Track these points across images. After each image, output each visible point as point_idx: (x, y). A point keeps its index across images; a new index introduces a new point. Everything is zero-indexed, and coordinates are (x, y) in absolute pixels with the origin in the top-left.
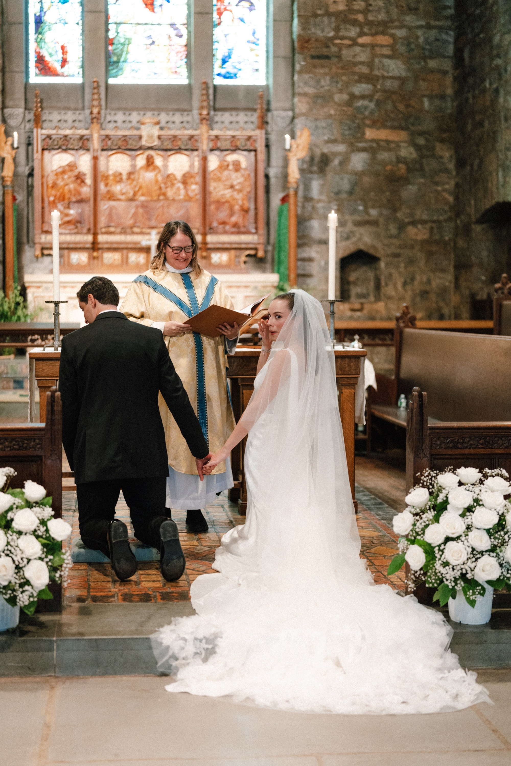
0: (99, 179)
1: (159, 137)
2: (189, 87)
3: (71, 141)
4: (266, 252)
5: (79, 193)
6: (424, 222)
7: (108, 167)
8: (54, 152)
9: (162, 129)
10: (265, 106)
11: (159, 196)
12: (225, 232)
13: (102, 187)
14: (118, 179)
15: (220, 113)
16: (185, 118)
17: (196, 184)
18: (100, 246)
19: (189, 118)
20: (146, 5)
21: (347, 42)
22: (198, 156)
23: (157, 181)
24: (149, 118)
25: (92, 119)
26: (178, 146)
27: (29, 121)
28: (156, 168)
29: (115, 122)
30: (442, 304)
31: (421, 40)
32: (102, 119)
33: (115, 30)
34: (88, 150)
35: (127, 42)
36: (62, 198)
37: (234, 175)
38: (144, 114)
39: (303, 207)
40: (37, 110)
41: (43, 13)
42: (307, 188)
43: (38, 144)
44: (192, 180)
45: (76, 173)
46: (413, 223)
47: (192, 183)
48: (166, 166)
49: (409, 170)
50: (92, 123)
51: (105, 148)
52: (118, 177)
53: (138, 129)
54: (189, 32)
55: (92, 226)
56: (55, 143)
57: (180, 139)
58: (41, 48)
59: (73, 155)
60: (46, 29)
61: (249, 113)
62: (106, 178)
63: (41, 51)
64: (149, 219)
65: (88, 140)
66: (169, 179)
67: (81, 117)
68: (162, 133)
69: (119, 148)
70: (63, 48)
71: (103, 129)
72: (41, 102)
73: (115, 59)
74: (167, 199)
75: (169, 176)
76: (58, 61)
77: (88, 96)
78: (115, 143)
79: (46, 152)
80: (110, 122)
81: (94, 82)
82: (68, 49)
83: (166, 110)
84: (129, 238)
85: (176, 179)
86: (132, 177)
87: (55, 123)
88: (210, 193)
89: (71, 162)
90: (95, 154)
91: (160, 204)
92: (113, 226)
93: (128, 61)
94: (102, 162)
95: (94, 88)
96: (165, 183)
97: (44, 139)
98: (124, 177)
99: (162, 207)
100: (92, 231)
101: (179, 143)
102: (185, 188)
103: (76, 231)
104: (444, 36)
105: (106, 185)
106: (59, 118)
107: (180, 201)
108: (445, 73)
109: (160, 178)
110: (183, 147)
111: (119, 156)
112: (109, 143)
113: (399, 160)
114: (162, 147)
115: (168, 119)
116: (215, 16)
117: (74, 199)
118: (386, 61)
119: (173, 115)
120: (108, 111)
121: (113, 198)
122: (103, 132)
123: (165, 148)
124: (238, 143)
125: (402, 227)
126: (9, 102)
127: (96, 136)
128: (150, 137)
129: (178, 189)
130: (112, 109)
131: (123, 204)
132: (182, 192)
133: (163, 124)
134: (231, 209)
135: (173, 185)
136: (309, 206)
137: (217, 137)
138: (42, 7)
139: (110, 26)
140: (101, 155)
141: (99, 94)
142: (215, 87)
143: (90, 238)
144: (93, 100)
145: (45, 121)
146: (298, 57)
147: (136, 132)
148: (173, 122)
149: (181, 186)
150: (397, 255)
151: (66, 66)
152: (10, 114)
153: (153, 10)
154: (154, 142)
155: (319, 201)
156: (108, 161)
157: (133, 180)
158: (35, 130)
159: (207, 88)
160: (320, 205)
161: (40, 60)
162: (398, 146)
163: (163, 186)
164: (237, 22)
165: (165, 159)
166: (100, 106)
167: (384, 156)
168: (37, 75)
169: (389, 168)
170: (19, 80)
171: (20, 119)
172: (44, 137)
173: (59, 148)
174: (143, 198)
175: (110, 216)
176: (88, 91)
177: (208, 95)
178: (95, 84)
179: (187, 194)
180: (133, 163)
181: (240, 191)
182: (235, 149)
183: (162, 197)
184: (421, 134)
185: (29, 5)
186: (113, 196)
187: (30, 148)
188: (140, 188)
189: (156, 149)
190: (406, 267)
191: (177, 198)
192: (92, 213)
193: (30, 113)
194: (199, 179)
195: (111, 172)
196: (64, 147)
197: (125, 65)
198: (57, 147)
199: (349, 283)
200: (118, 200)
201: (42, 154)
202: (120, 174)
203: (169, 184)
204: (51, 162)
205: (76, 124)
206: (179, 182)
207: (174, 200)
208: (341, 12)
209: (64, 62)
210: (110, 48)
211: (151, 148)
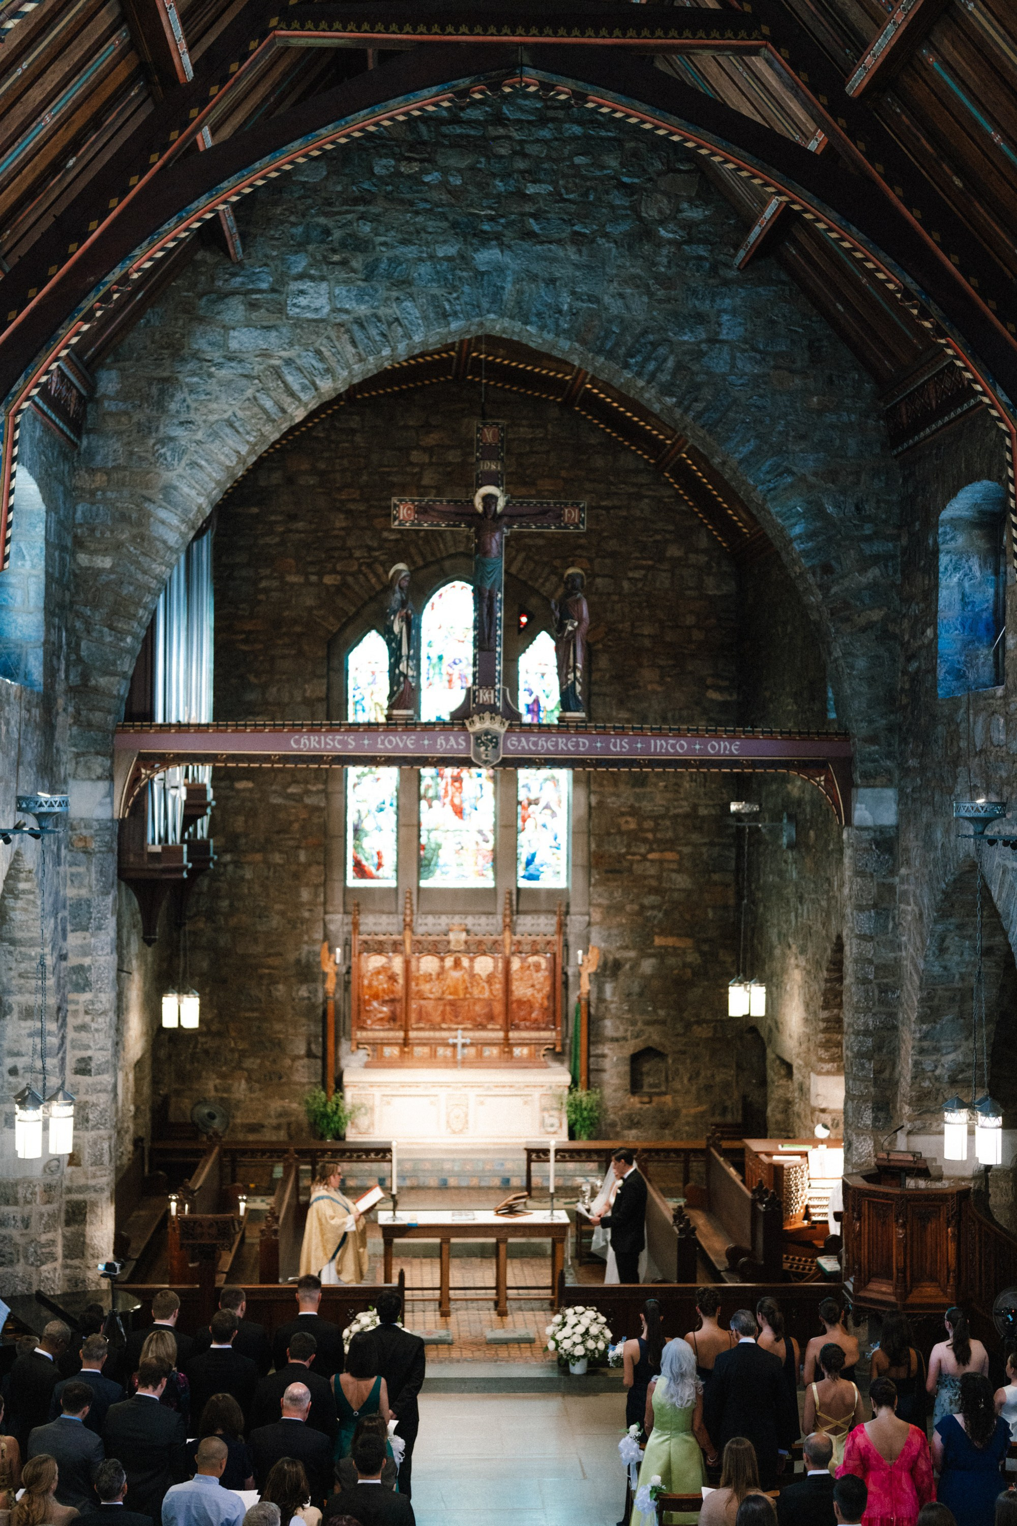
0: (411, 979)
2: (495, 890)
3: (386, 945)
4: (563, 1046)
5: (393, 992)
6: (707, 1022)
7: (419, 967)
8: (370, 955)
9: (468, 933)
10: (563, 909)
11: (465, 994)
12: (527, 1029)
13: (413, 986)
15: (522, 917)
16: (491, 923)
17: (500, 983)
18: (411, 1041)
19: (494, 921)
20: (456, 813)
21: (638, 857)
22: (501, 958)
23: (464, 981)
24: (457, 922)
25: (405, 924)
26: (483, 949)
27: (347, 924)
28: (462, 968)
29: (426, 925)
30: (725, 1097)
31: (705, 857)
32: (414, 925)
33: (427, 836)
34: (401, 953)
35: (438, 846)
36: (376, 997)
37: (535, 975)
38: (453, 919)
39: (597, 1008)
40: (354, 913)
41: (360, 822)
42: (601, 990)
43: (356, 947)
44: (496, 980)
45: (389, 973)
46: (699, 1023)
47: (496, 983)
48: (472, 967)
49: (694, 974)
50: (405, 928)
51: (416, 951)
52: (428, 978)
53: (447, 933)
54: (496, 839)
55: (403, 1023)
56: (371, 947)
57: (485, 943)
58: (358, 853)
59: (387, 958)
60: (363, 835)
61: (550, 916)
62: (418, 977)
63: (358, 855)
64: (456, 1017)
65: (400, 944)
66: (475, 978)
67: (395, 922)
68: (469, 937)
69: (429, 951)
70: (378, 853)
71: (415, 934)
72: (358, 905)
73: (426, 862)
74: (473, 997)
75: (474, 976)
76: (374, 865)
77: (401, 902)
78: (425, 947)
79: (363, 955)
80: (421, 925)
81: (407, 885)
82: (383, 854)
83: (473, 914)
84: (438, 1034)
85: (481, 979)
86: (441, 976)
87: (371, 927)
88: (513, 992)
89: (385, 964)
90: (408, 957)
91: (466, 1002)
92: (423, 1023)
93: (439, 864)
94: (413, 963)
96: (471, 983)
97: (361, 944)
98: (434, 977)
99: (469, 1005)
100: (404, 1027)
101: (484, 947)
102: (490, 987)
103: (389, 1027)
104: (727, 853)
105: (417, 984)
106: (374, 922)
107: (485, 999)
108: (727, 885)
109: (466, 978)
110: (487, 950)
111: (430, 958)
112: (420, 946)
113: (685, 965)
114: (469, 950)
115: (476, 921)
116: (520, 823)
117: (387, 998)
118: (674, 875)
119: (479, 918)
120: (420, 915)
121: (423, 997)
122: (415, 937)
123: (471, 951)
124: (539, 947)
125: (688, 1026)
126: (329, 909)
127: (408, 941)
128: (458, 942)
129: (483, 988)
130: (424, 913)
131: (432, 1002)
132: (487, 989)
133: (470, 928)
134: (531, 1007)
135: (478, 984)
136: (602, 1007)
137: (519, 942)
138: (360, 818)
139: (422, 833)
140: (412, 958)
141: (411, 900)
142: (518, 890)
143: (401, 1034)
144: (405, 903)
145: (362, 925)
146: (594, 872)
147: (445, 936)
148: (479, 925)
149: (486, 986)
150: (683, 1053)
151: (381, 870)
152: (330, 920)
153: (462, 818)
154: (461, 946)
155: (612, 1002)
156: (419, 963)
157: (442, 980)
158: (353, 936)
159: (510, 893)
160: (613, 1006)
161: (358, 865)
162: (685, 953)
163: (469, 985)
164: (539, 828)
165: (472, 960)
166: (412, 913)
167: (671, 961)
168: (354, 879)
169: (676, 972)
170: (338, 887)
171: (339, 923)
172: (362, 941)
173: (375, 951)
174: (450, 997)
175: (420, 1013)
176: (401, 895)
177: (511, 900)
178: (408, 888)
179: (491, 993)
180: (442, 964)
181: (539, 991)
182: (535, 953)
183: (468, 996)
184: (705, 941)
185: (348, 817)
186: (424, 995)
188: (449, 987)
189: (465, 953)
190: (691, 1063)
191: (482, 996)
192: (403, 1011)
193: (348, 918)
194: (502, 978)
195: (422, 972)
196: (380, 951)
197: (436, 868)
198: (372, 950)
199: (642, 1074)
200: (428, 999)
201: (360, 955)
202: (431, 975)
203: (475, 983)
204: (366, 962)
205: (390, 928)
206: (484, 981)
207: (479, 998)
208: (633, 830)
209: (379, 865)
210: (422, 853)
211: (458, 951)
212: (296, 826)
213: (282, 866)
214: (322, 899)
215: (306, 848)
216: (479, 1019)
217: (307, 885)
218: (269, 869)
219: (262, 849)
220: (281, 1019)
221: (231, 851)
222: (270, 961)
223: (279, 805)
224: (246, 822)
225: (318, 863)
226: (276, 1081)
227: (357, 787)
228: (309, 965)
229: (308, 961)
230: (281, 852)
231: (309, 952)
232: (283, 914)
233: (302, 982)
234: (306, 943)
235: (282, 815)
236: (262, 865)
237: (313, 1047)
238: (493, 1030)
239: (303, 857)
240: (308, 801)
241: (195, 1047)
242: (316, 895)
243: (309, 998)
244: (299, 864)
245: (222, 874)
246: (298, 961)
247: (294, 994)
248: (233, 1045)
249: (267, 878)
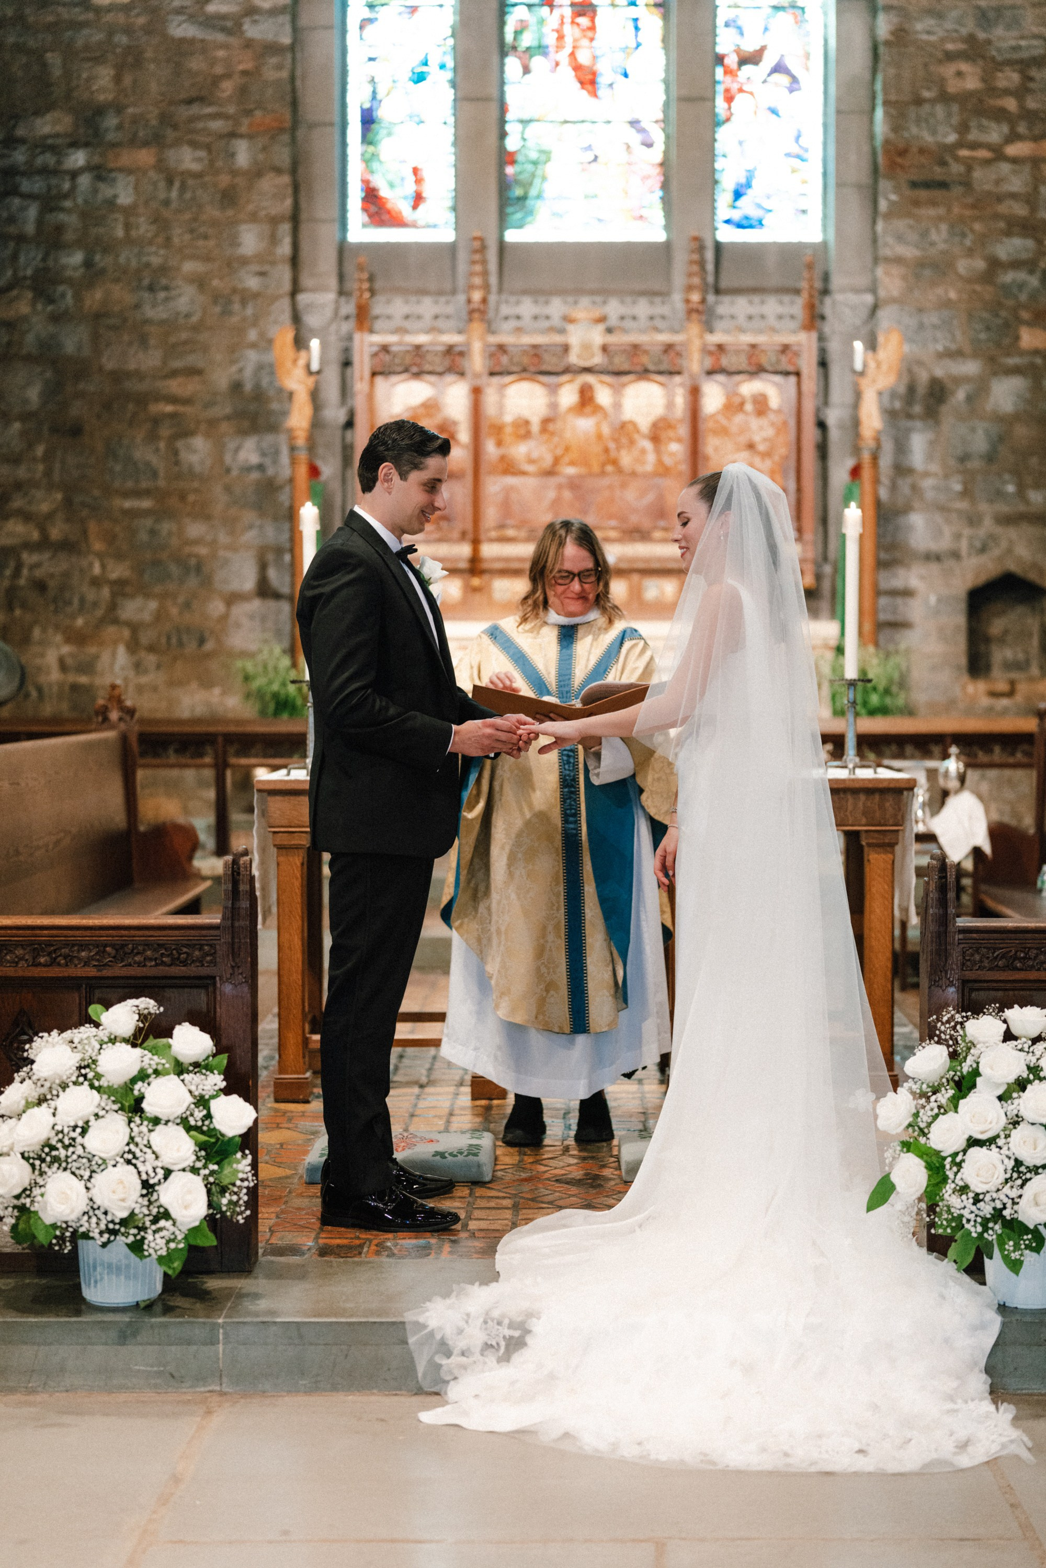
0: (484, 430)
1: (605, 349)
2: (667, 246)
3: (429, 357)
4: (819, 576)
7: (501, 407)
8: (394, 379)
9: (609, 331)
10: (818, 285)
11: (603, 465)
13: (490, 448)
14: (522, 431)
15: (727, 299)
16: (659, 310)
17: (679, 440)
18: (485, 566)
19: (666, 308)
20: (582, 83)
21: (984, 153)
22: (681, 385)
23: (599, 437)
24: (584, 309)
25: (471, 312)
26: (643, 365)
27: (347, 318)
28: (598, 409)
29: (518, 318)
32: (491, 314)
33: (520, 136)
34: (462, 374)
35: (543, 158)
37: (755, 423)
38: (576, 303)
39: (894, 488)
40: (361, 296)
41: (375, 104)
42: (901, 448)
43: (362, 364)
44: (671, 433)
45: (438, 420)
47: (670, 439)
48: (618, 406)
50: (471, 320)
51: (497, 369)
52: (523, 429)
53: (562, 331)
54: (668, 138)
55: (469, 526)
56: (397, 361)
57: (646, 352)
58: (372, 172)
59: (432, 384)
60: (382, 133)
61: (787, 299)
62: (498, 429)
63: (371, 178)
64: (584, 512)
65: (461, 354)
66: (625, 430)
67: (450, 309)
68: (612, 339)
69: (524, 370)
70: (416, 171)
71: (493, 333)
72: (371, 279)
73: (518, 192)
74: (620, 470)
75: (623, 425)
76: (405, 198)
77: (462, 267)
78: (515, 360)
79: (379, 380)
80: (506, 318)
81: (475, 239)
82: (425, 174)
83: (620, 294)
85: (638, 431)
86: (551, 427)
87: (398, 322)
88: (707, 458)
89: (429, 399)
90: (478, 382)
91: (606, 481)
92: (513, 527)
93: (545, 195)
94: (490, 398)
95: (476, 251)
96: (616, 440)
97: (375, 355)
98: (535, 427)
99: (610, 487)
100: (470, 536)
101: (645, 360)
102: (658, 451)
103: (436, 536)
105: (499, 444)
106: (406, 309)
107: (646, 476)
109: (606, 430)
110: (651, 367)
111: (525, 386)
112: (504, 359)
114: (610, 368)
115: (624, 309)
116: (720, 104)
119: (634, 303)
120: (504, 297)
121: (512, 470)
122: (493, 339)
123: (616, 369)
124: (763, 359)
126: (306, 280)
127: (477, 347)
128: (586, 347)
129: (643, 451)
130: (512, 293)
131: (531, 481)
132: (651, 458)
133: (613, 321)
135: (632, 442)
136: (905, 487)
137: (720, 347)
138: (374, 93)
139: (508, 127)
140: (489, 385)
141: (484, 262)
142: (720, 245)
143: (465, 550)
144: (472, 274)
145: (377, 317)
146: (885, 187)
147: (558, 339)
148: (634, 318)
149: (648, 445)
151: (422, 207)
152: (308, 306)
153: (594, 94)
154: (593, 356)
155: (927, 475)
156: (502, 396)
157: (553, 434)
158: (357, 337)
159: (701, 248)
160: (928, 483)
161: (371, 196)
163: (612, 445)
164: (765, 115)
165: (617, 390)
166: (486, 287)
168: (364, 226)
170: (326, 234)
171: (328, 312)
172: (375, 349)
173: (406, 370)
174: (571, 471)
175: (506, 506)
176: (463, 256)
177: (702, 263)
178: (477, 244)
179: (660, 462)
180: (553, 400)
181: (767, 454)
182: (757, 371)
183: (609, 468)
185: (349, 87)
186: (513, 467)
187: (349, 370)
188: (567, 449)
189: (602, 372)
191: (640, 469)
192: (468, 501)
193: (347, 302)
194: (683, 431)
195: (508, 418)
196: (415, 369)
197: (539, 203)
198: (399, 369)
199: (990, 640)
200: (524, 473)
201: (372, 384)
202: (527, 423)
203: (624, 441)
204: (390, 399)
205: (440, 323)
206: (644, 437)
207: (634, 474)
208: (973, 93)
209: (418, 199)
211: (588, 370)
212: (227, 88)
213: (198, 175)
214: (285, 248)
215: (250, 137)
216: (634, 519)
217: (254, 218)
218: (170, 182)
219: (157, 140)
220: (203, 513)
221: (87, 145)
222: (175, 386)
223: (192, 41)
224: (118, 79)
225: (278, 171)
226: (191, 647)
227: (369, 28)
228: (259, 396)
229: (257, 387)
230: (194, 145)
231: (260, 367)
232: (201, 282)
233: (244, 433)
234: (253, 346)
235: (196, 64)
236: (152, 174)
237: (272, 574)
238: (664, 541)
239: (243, 154)
240: (253, 31)
241: (17, 573)
242: (274, 240)
243: (261, 467)
244: (234, 173)
245: (66, 196)
246: (237, 387)
247: (228, 459)
248: (97, 570)
249: (167, 203)
